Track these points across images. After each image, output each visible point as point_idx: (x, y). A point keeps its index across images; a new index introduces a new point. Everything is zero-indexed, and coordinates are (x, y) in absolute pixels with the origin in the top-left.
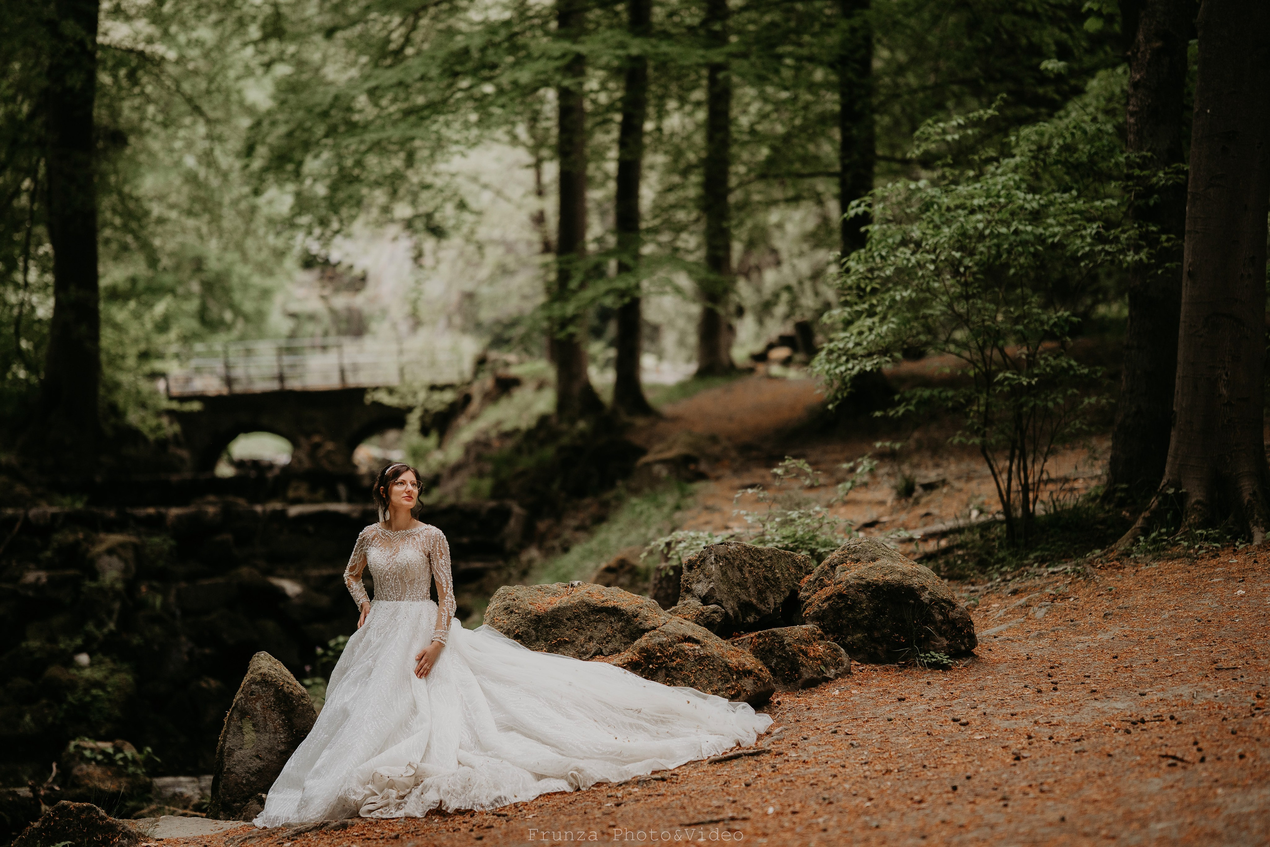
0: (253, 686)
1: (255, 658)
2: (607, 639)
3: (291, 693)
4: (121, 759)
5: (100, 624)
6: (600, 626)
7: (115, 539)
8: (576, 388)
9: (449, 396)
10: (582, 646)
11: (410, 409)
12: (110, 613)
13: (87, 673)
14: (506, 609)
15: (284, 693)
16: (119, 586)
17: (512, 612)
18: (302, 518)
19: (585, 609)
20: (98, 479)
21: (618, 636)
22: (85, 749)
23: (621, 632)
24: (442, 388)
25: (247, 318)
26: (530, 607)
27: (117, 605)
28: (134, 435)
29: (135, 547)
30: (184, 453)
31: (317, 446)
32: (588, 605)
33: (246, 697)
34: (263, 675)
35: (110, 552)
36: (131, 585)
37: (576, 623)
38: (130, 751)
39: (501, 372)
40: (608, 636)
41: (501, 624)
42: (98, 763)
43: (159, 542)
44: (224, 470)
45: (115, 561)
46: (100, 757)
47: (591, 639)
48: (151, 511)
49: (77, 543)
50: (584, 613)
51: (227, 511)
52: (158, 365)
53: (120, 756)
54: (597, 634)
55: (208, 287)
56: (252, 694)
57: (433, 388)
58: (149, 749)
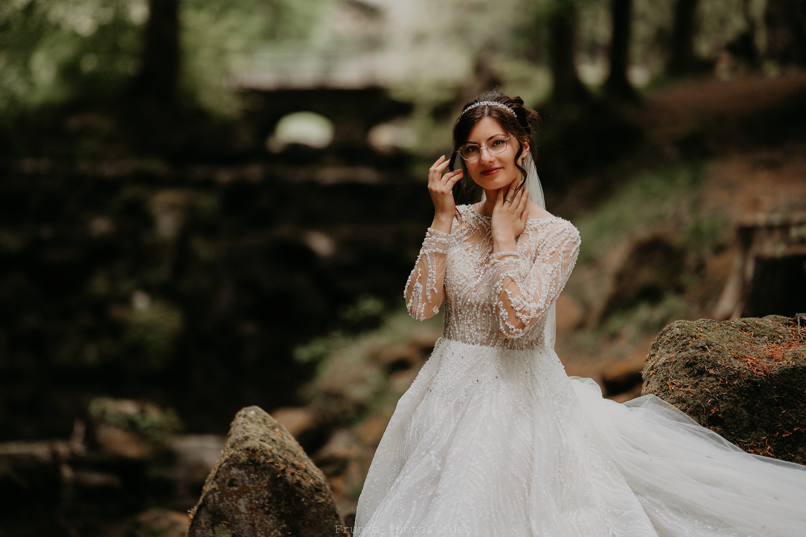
0: (234, 471)
1: (239, 419)
3: (298, 484)
14: (688, 365)
15: (287, 484)
17: (701, 372)
26: (737, 364)
33: (222, 488)
34: (252, 451)
41: (681, 393)
56: (231, 484)
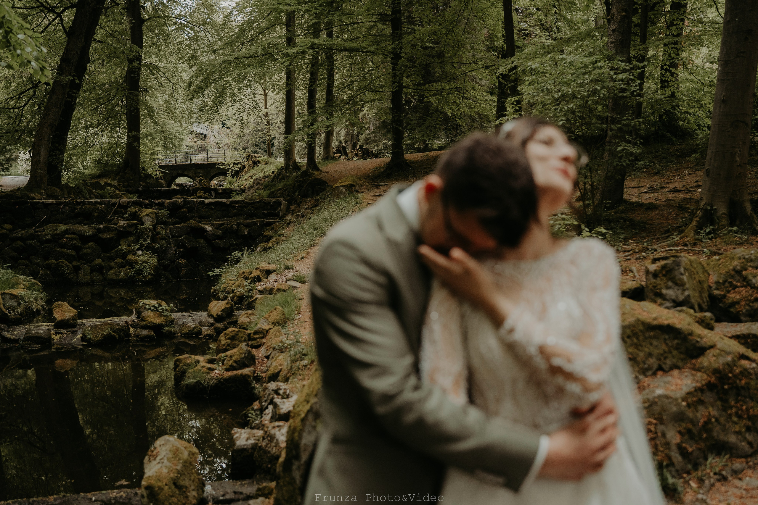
2: (663, 356)
4: (161, 309)
5: (145, 240)
6: (655, 343)
7: (149, 210)
8: (291, 162)
9: (239, 166)
10: (644, 363)
11: (228, 170)
12: (148, 236)
13: (141, 258)
16: (151, 227)
18: (209, 204)
19: (641, 327)
20: (140, 189)
21: (675, 352)
22: (146, 305)
23: (677, 349)
24: (237, 164)
25: (176, 147)
27: (150, 234)
28: (150, 176)
29: (156, 214)
30: (163, 182)
31: (202, 180)
32: (643, 323)
35: (147, 215)
36: (155, 227)
37: (635, 340)
38: (164, 305)
39: (254, 159)
40: (665, 352)
42: (152, 311)
43: (164, 212)
44: (174, 187)
45: (149, 218)
46: (152, 308)
47: (650, 355)
48: (160, 200)
49: (136, 212)
50: (641, 331)
51: (185, 201)
52: (156, 157)
53: (161, 308)
54: (656, 352)
55: (166, 138)
57: (234, 164)
58: (172, 305)
